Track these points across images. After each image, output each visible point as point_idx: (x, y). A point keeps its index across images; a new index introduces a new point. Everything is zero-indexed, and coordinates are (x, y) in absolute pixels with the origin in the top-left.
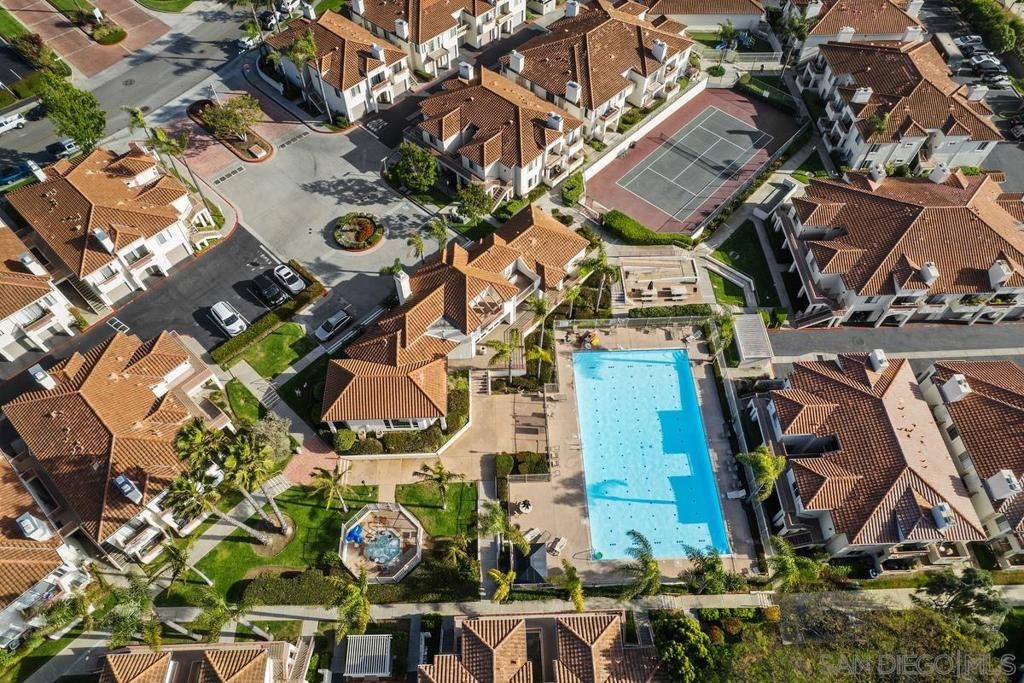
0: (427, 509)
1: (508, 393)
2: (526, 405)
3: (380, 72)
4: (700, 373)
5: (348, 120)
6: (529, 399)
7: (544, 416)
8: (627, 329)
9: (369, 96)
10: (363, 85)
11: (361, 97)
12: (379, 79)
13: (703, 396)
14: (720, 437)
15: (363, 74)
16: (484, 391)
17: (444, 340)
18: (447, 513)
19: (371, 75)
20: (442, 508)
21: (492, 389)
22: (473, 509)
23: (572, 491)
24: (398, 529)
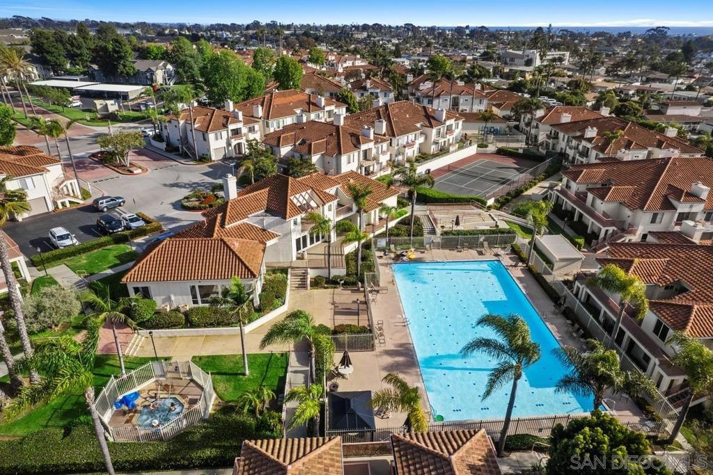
0: (224, 377)
1: (327, 288)
2: (347, 296)
3: (238, 127)
4: (517, 273)
5: (211, 158)
6: (350, 291)
7: (365, 303)
8: (441, 250)
9: (229, 144)
10: (224, 133)
11: (223, 143)
12: (236, 132)
13: (524, 287)
14: (554, 313)
15: (225, 126)
16: (302, 286)
17: (264, 230)
18: (249, 380)
19: (232, 127)
20: (244, 374)
21: (311, 286)
22: (282, 375)
23: (400, 359)
24: (184, 396)
